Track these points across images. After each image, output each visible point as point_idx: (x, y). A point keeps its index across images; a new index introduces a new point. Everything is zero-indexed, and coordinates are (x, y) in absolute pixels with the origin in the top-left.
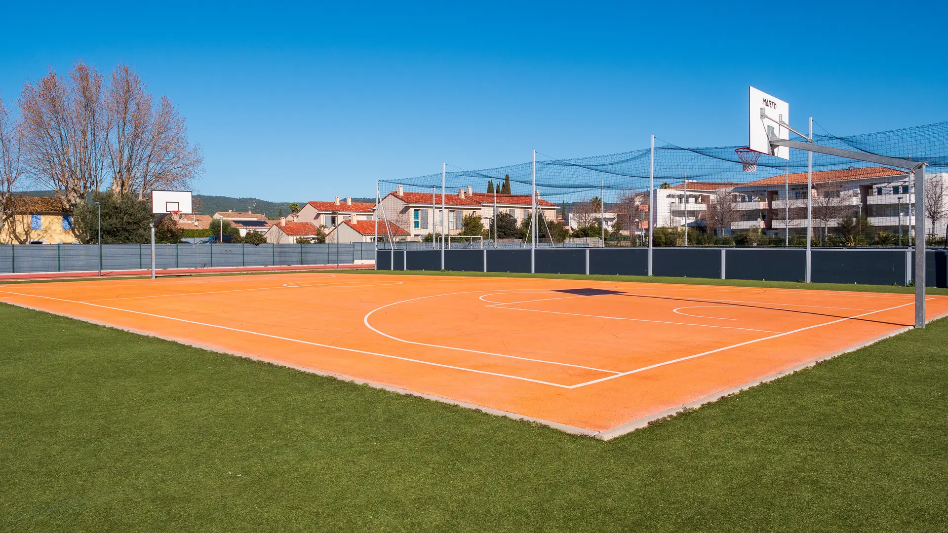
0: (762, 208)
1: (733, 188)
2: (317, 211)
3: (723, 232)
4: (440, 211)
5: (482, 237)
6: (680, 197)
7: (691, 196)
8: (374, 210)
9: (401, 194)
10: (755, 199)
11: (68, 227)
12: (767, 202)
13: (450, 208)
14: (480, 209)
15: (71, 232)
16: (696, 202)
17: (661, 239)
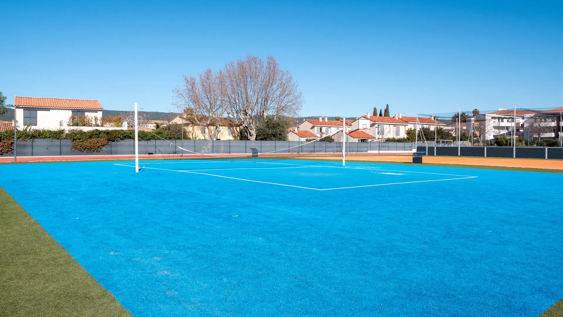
0: (553, 125)
1: (534, 114)
2: (313, 125)
3: (540, 139)
4: (389, 126)
5: (452, 140)
6: (499, 118)
7: (505, 118)
8: (351, 125)
9: (369, 117)
10: (548, 121)
11: (230, 132)
12: (556, 122)
13: (394, 125)
14: (408, 125)
15: (231, 135)
16: (508, 121)
17: (503, 142)
